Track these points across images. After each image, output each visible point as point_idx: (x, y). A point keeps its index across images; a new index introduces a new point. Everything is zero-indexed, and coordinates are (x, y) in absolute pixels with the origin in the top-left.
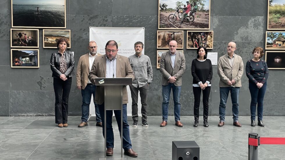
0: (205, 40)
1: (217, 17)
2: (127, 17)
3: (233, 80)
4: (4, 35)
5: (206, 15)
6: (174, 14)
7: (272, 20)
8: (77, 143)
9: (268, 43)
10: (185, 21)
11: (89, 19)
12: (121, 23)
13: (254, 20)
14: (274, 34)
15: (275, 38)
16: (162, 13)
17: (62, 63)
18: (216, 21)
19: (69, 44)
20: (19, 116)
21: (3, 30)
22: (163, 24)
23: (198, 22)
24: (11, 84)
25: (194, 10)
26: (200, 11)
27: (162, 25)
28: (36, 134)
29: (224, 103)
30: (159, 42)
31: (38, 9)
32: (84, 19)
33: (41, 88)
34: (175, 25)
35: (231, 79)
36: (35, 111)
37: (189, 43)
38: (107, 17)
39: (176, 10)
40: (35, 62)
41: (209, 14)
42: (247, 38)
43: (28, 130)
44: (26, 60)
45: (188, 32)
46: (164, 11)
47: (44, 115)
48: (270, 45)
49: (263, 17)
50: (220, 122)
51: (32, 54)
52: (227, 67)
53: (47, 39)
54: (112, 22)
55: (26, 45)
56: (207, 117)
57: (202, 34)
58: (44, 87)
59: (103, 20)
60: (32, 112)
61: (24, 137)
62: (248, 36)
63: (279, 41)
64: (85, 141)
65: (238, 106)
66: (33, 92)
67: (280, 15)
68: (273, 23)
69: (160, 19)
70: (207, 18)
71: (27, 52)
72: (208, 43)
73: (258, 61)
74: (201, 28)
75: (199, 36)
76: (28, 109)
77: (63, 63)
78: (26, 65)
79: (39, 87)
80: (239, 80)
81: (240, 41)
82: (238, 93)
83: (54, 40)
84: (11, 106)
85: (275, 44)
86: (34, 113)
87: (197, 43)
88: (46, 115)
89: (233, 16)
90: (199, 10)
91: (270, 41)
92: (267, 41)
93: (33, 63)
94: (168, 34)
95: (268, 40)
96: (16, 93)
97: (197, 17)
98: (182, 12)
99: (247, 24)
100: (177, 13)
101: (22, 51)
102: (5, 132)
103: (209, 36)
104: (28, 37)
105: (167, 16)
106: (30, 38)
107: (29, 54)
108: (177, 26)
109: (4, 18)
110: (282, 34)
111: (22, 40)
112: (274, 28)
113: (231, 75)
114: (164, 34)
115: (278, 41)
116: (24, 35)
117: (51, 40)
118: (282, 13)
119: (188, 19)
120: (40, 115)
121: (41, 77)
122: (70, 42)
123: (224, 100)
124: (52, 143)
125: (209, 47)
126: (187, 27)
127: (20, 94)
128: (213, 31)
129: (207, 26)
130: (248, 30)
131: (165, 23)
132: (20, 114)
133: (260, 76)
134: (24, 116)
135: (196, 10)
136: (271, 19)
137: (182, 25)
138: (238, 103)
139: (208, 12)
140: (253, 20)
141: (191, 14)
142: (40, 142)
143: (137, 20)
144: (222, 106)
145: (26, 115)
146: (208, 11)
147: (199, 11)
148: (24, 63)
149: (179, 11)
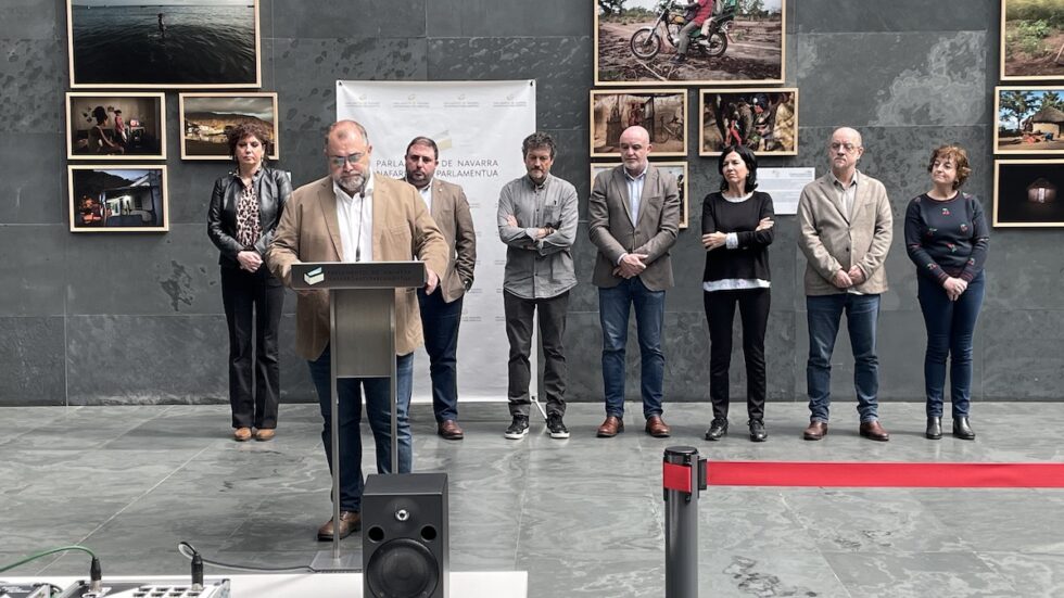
0: (767, 121)
1: (810, 37)
2: (481, 44)
3: (853, 267)
4: (45, 116)
5: (770, 29)
6: (651, 28)
7: (1018, 45)
8: (263, 496)
9: (1003, 128)
10: (693, 52)
11: (343, 51)
12: (458, 66)
13: (952, 44)
14: (1025, 96)
15: (1031, 113)
16: (608, 26)
17: (242, 211)
18: (809, 50)
19: (273, 146)
20: (101, 404)
21: (41, 99)
22: (612, 68)
23: (741, 55)
24: (69, 288)
25: (724, 13)
26: (748, 15)
27: (607, 69)
28: (134, 466)
29: (824, 354)
30: (599, 132)
31: (160, 20)
32: (324, 53)
33: (175, 305)
34: (657, 71)
35: (846, 268)
36: (157, 385)
37: (707, 134)
38: (406, 46)
39: (659, 15)
40: (152, 212)
41: (779, 28)
42: (924, 113)
43: (111, 452)
44: (121, 203)
45: (705, 95)
46: (616, 18)
47: (190, 401)
48: (1013, 139)
49: (984, 35)
50: (813, 424)
51: (143, 182)
52: (833, 220)
53: (196, 126)
54: (426, 63)
55: (122, 149)
56: (762, 406)
57: (756, 100)
58: (186, 301)
59: (395, 57)
60: (145, 388)
61: (87, 478)
62: (927, 105)
63: (1047, 122)
64: (297, 490)
65: (876, 363)
66: (150, 317)
67: (1048, 25)
68: (1022, 53)
69: (599, 48)
70: (773, 41)
71: (125, 176)
72: (777, 134)
73: (952, 196)
74: (753, 79)
75: (746, 110)
76: (134, 380)
77: (245, 213)
78: (122, 220)
79: (171, 301)
80: (877, 269)
81: (897, 125)
82: (875, 315)
83: (219, 131)
84: (72, 371)
85: (1030, 135)
86: (154, 394)
87: (737, 136)
88: (196, 399)
89: (869, 31)
90: (745, 12)
91: (1013, 123)
92: (998, 123)
93: (145, 216)
94: (629, 104)
95: (1004, 120)
96: (89, 321)
97: (738, 38)
98: (679, 19)
99: (924, 59)
100: (663, 24)
101: (109, 172)
102: (29, 459)
103: (781, 109)
104: (128, 123)
105: (625, 37)
106: (136, 126)
107: (133, 182)
108: (664, 74)
109: (41, 54)
110: (1054, 97)
111: (108, 133)
112: (1026, 75)
113: (848, 250)
114: (617, 104)
115: (1040, 122)
116: (112, 116)
117: (210, 131)
118: (1056, 18)
119: (702, 47)
120: (173, 402)
121: (174, 263)
122: (275, 138)
123: (825, 342)
124: (176, 497)
125: (784, 150)
126: (701, 74)
127: (101, 327)
128: (796, 90)
129: (775, 71)
130: (927, 82)
131: (620, 61)
132: (103, 398)
133: (957, 254)
134: (118, 403)
135: (732, 14)
136: (1014, 40)
137: (681, 69)
138: (874, 353)
139: (778, 18)
140: (947, 45)
141: (714, 29)
142: (137, 495)
143: (516, 55)
144: (817, 366)
145: (125, 401)
146: (777, 15)
147: (745, 16)
148: (114, 213)
149: (670, 17)
